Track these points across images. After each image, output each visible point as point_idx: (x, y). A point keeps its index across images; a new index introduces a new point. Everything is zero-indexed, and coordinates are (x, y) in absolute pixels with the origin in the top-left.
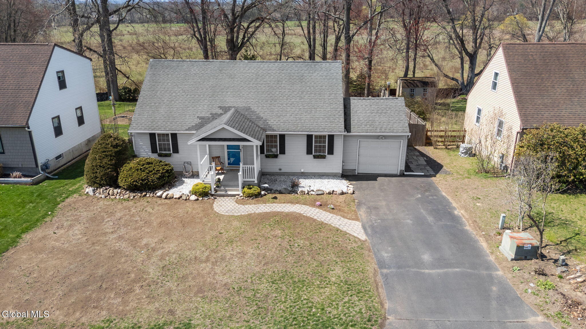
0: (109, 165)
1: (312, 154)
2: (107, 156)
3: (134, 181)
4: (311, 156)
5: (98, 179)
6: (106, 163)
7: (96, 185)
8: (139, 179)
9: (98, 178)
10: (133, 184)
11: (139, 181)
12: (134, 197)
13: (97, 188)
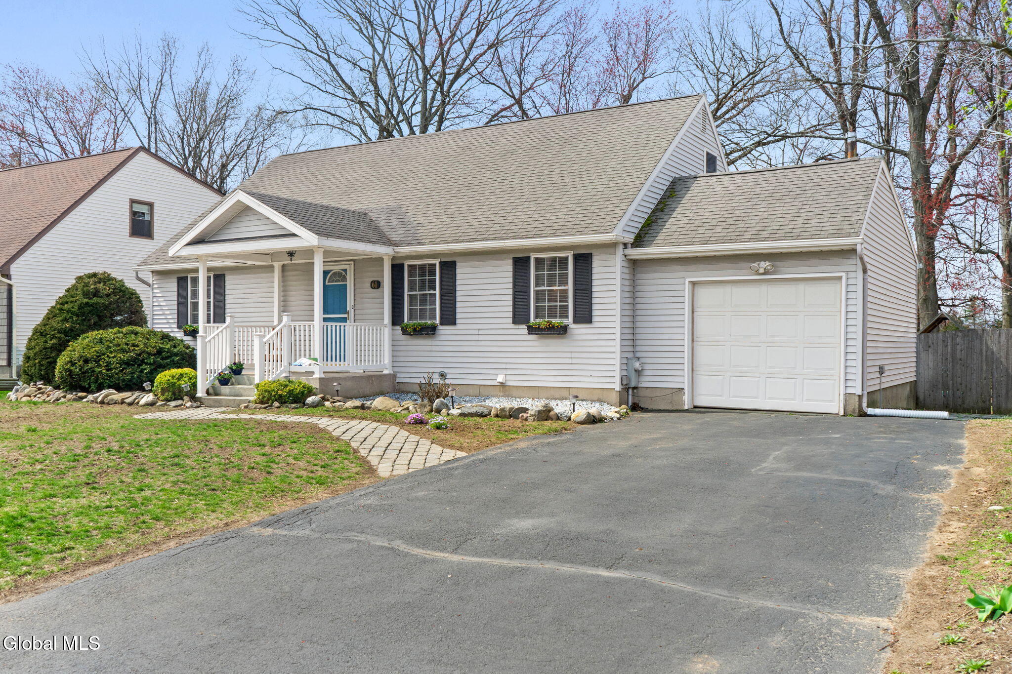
1: (528, 323)
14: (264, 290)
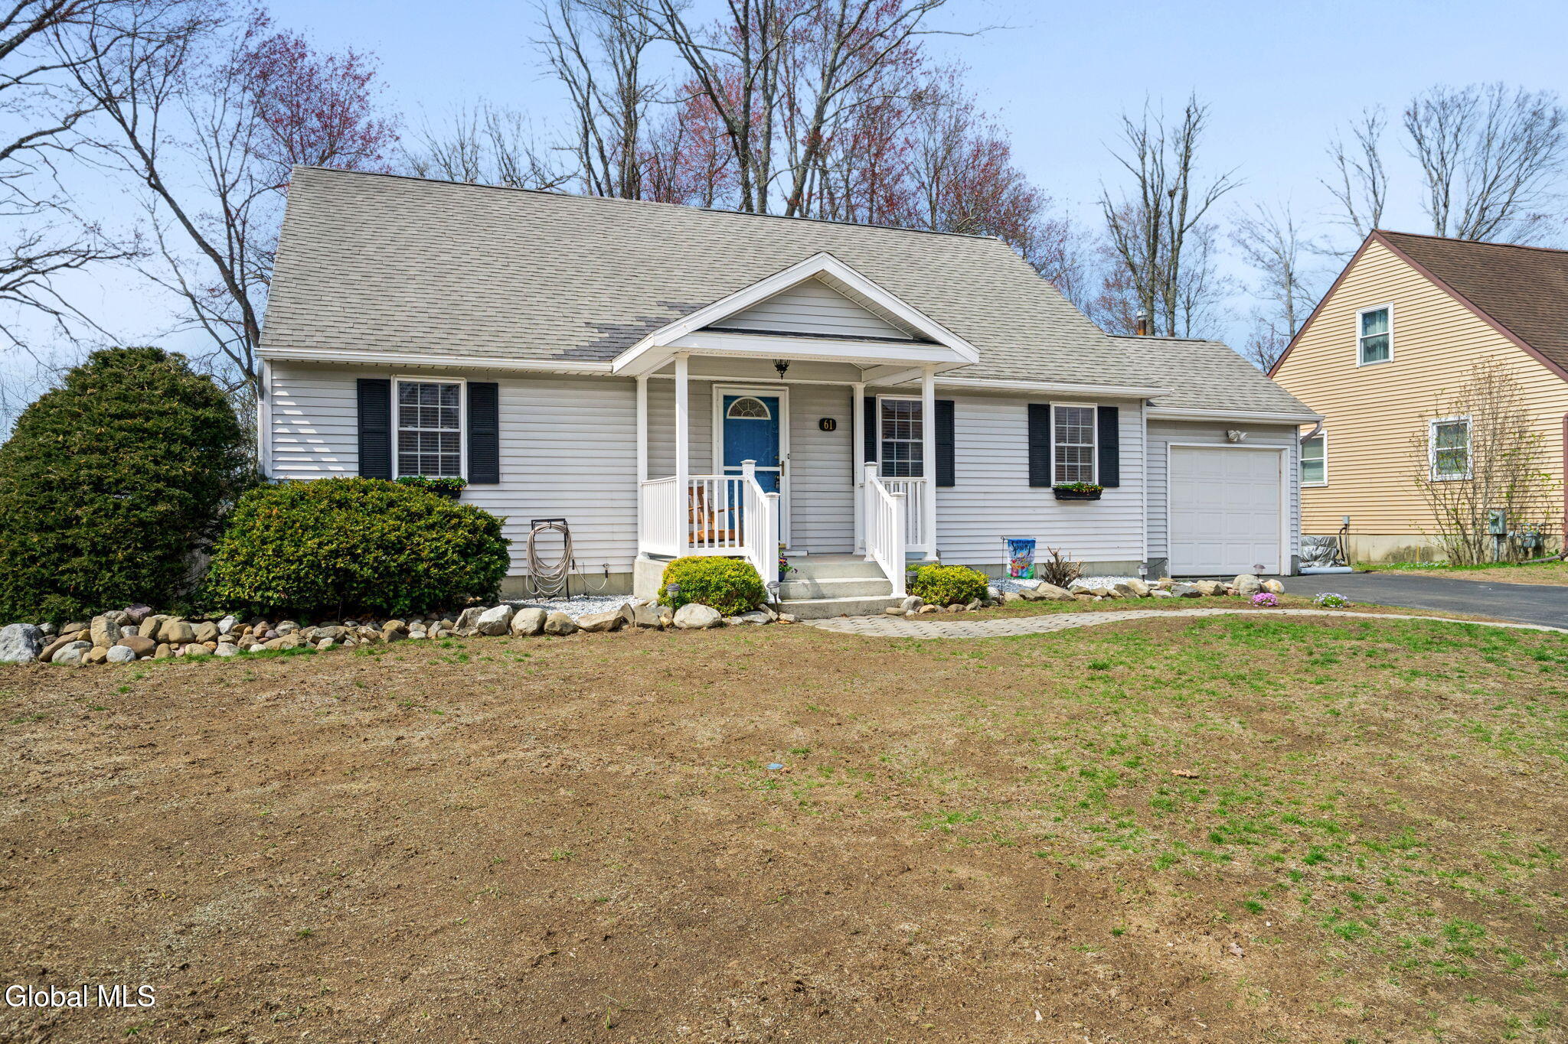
0: (157, 477)
1: (1048, 485)
2: (144, 434)
3: (335, 554)
4: (1046, 495)
5: (76, 562)
6: (139, 470)
7: (53, 600)
8: (365, 540)
9: (78, 553)
10: (326, 572)
11: (366, 551)
12: (340, 640)
13: (59, 621)
14: (599, 419)
